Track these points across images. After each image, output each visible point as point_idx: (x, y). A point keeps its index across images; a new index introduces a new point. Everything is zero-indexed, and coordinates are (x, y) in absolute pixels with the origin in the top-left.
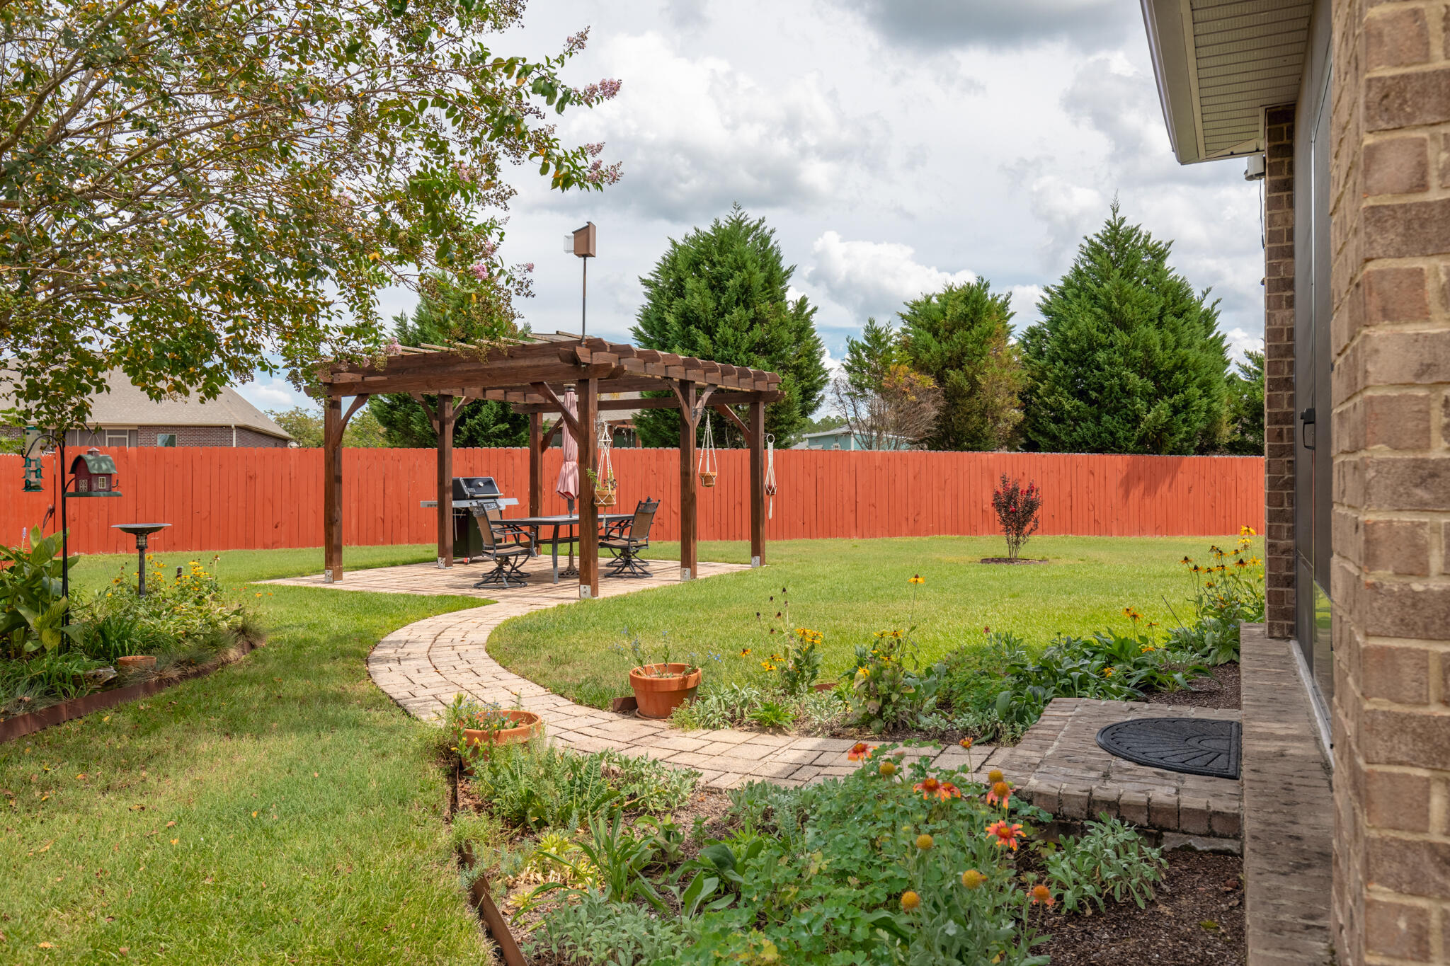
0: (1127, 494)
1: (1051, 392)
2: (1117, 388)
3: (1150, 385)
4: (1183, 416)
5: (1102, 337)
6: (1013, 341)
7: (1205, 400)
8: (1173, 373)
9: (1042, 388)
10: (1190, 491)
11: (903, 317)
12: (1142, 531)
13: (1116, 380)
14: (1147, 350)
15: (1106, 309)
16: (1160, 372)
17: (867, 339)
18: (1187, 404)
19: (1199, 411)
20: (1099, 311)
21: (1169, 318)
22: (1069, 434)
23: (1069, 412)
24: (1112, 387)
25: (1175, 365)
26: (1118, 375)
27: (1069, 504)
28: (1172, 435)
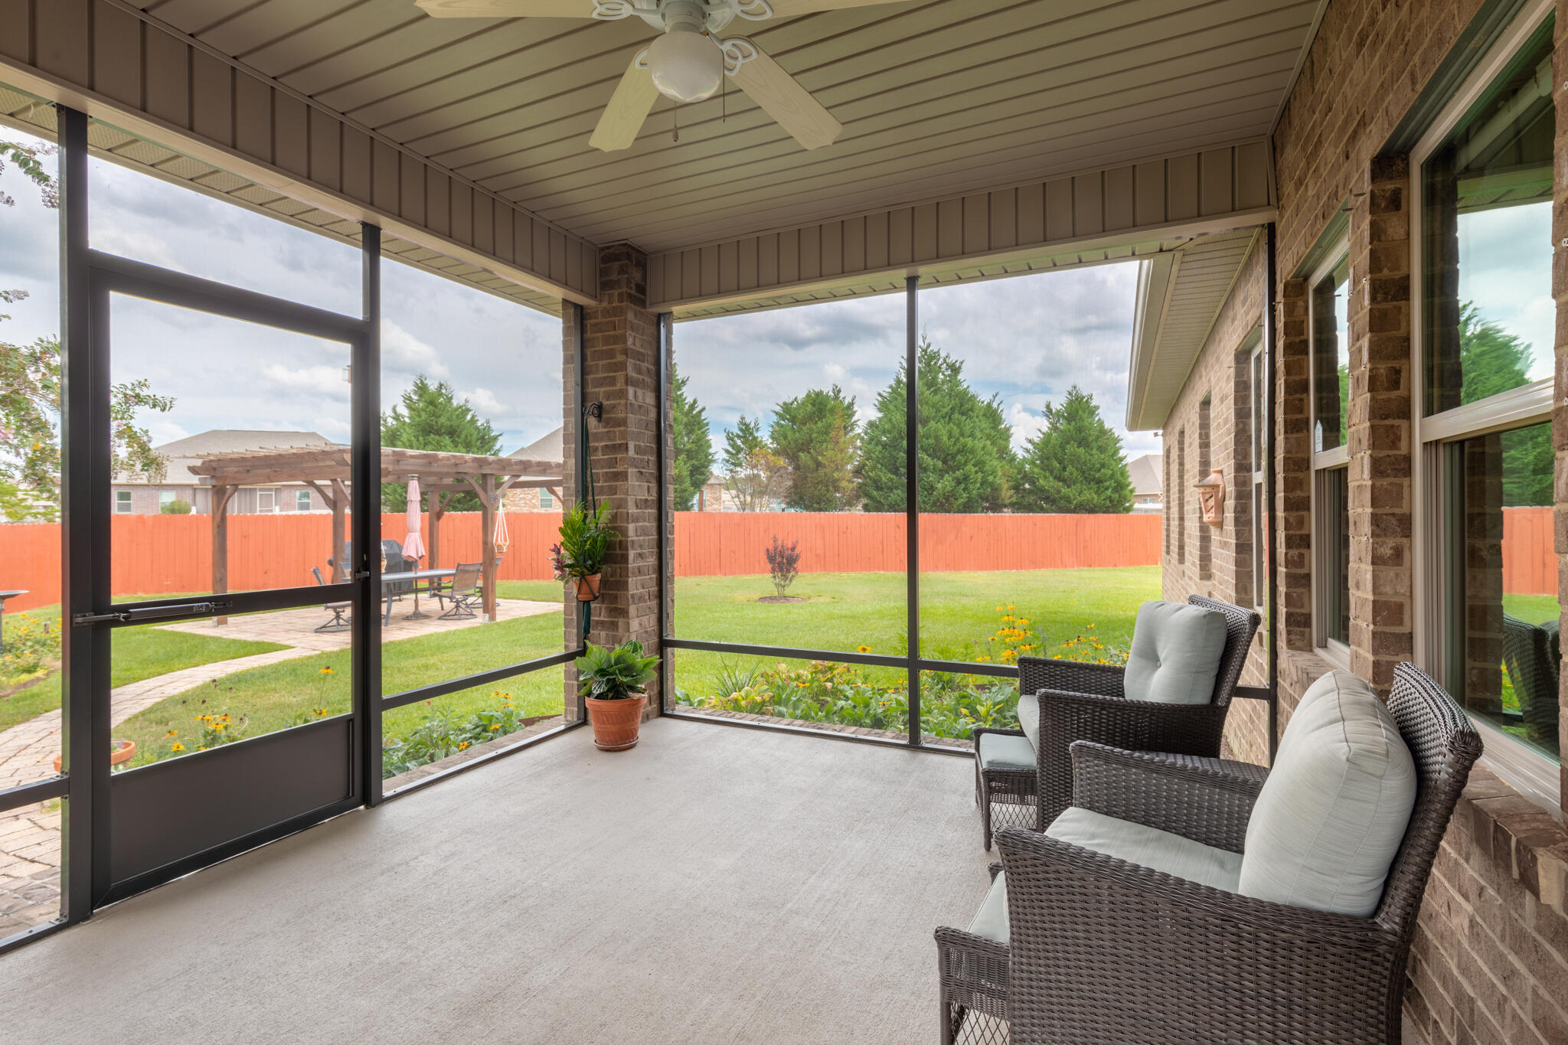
3: (940, 464)
4: (963, 486)
6: (858, 430)
7: (980, 475)
8: (957, 454)
10: (971, 539)
11: (777, 413)
14: (937, 438)
16: (948, 454)
17: (741, 430)
18: (966, 478)
19: (975, 482)
21: (956, 416)
25: (958, 450)
27: (881, 549)
28: (956, 499)
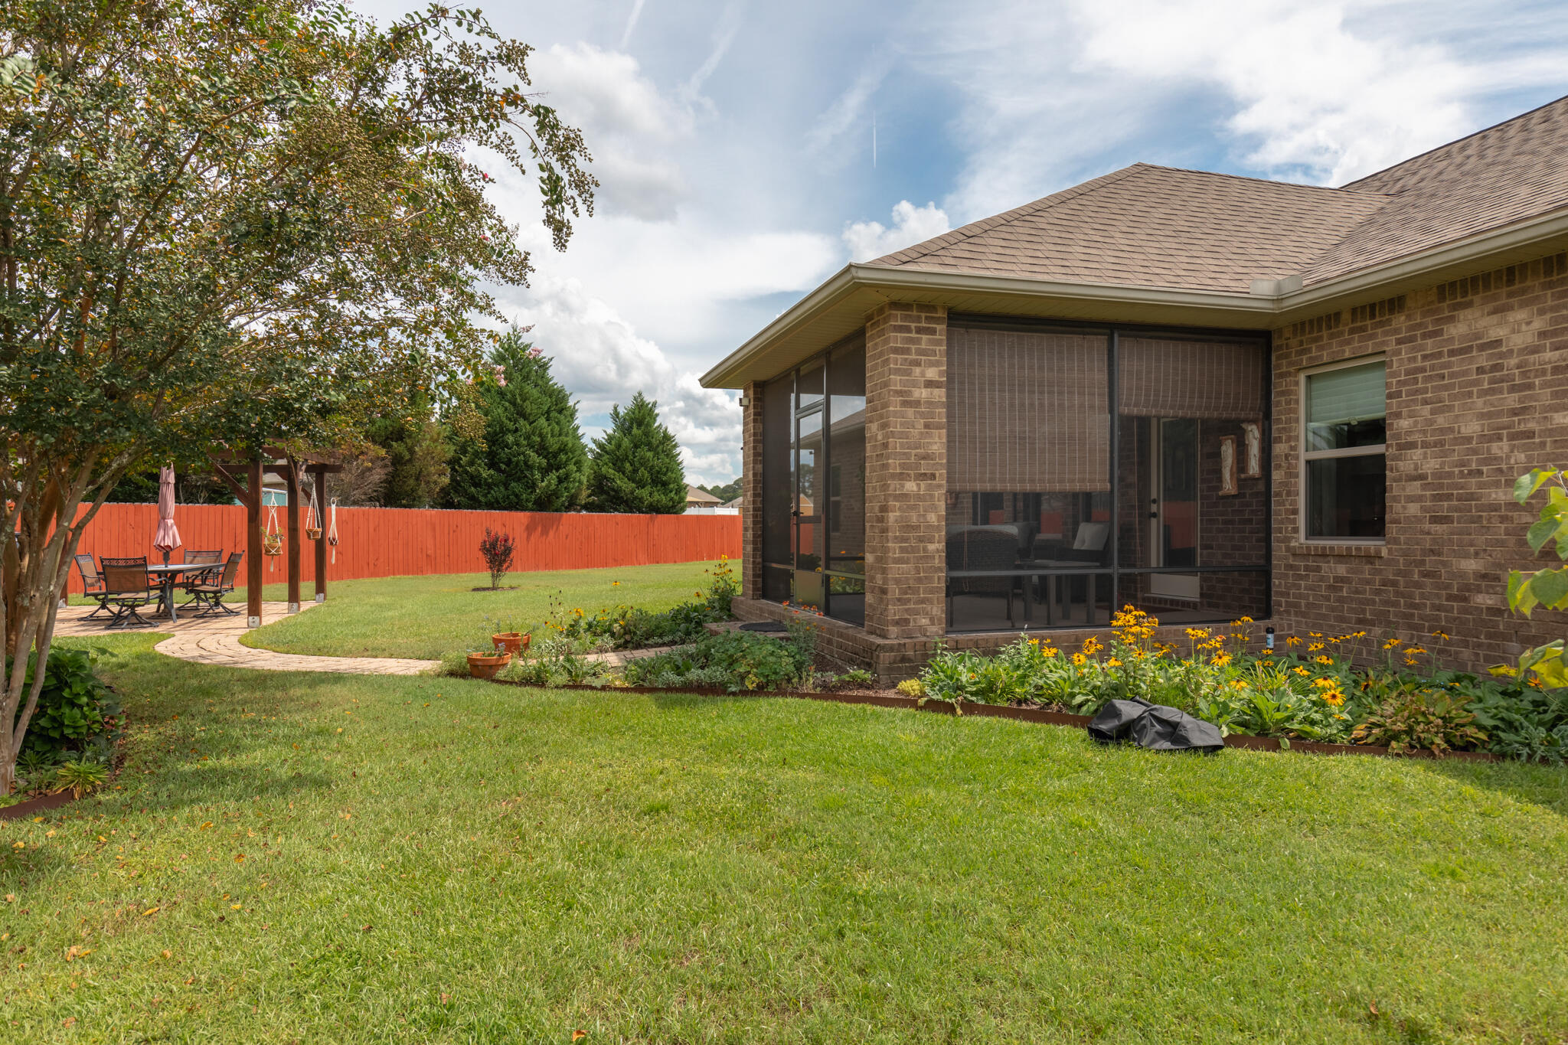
0: (528, 538)
1: (472, 463)
2: (522, 463)
3: (544, 462)
4: (564, 484)
5: (511, 426)
7: (576, 473)
8: (558, 453)
9: (464, 460)
10: (567, 538)
12: (537, 567)
13: (522, 457)
14: (542, 436)
15: (510, 403)
16: (550, 453)
18: (567, 477)
19: (572, 480)
20: (507, 404)
21: (554, 414)
22: (485, 496)
23: (486, 479)
24: (518, 462)
25: (560, 448)
26: (523, 453)
28: (557, 498)
